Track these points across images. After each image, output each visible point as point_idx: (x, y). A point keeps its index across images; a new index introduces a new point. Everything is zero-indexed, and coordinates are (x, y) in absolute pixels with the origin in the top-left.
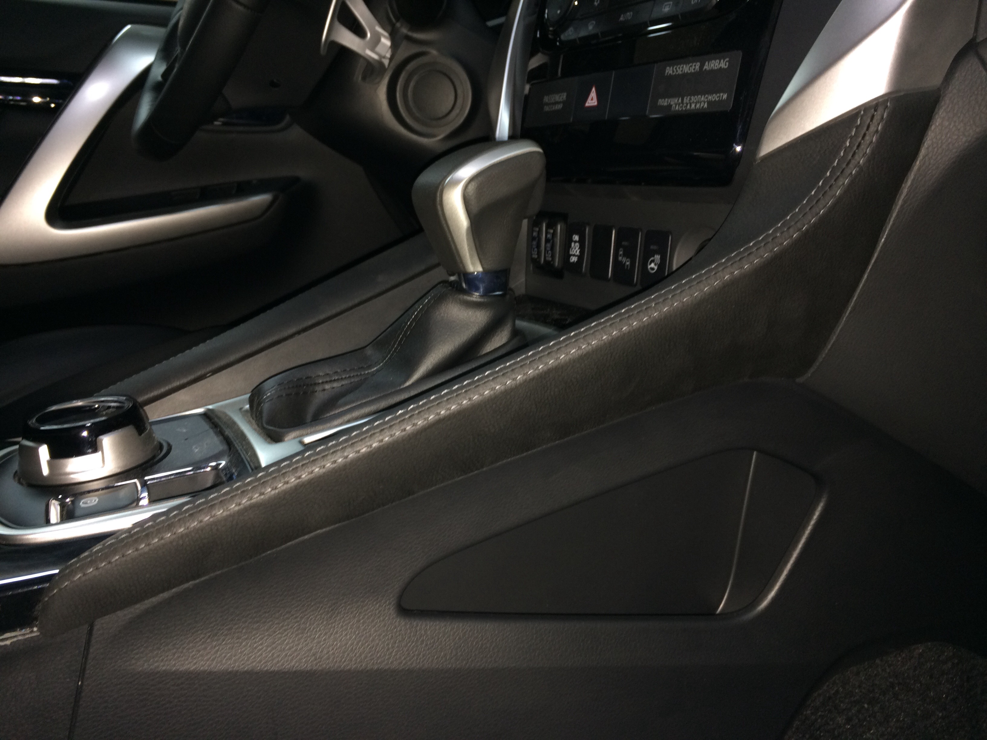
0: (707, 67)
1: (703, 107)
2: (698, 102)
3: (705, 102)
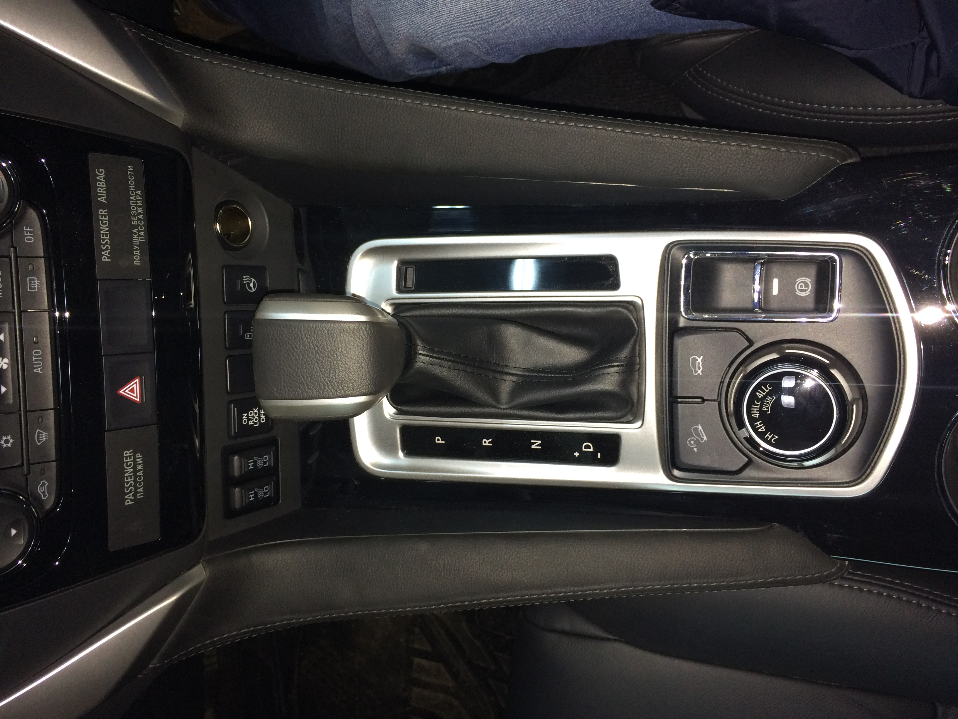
2: (136, 203)
3: (136, 194)
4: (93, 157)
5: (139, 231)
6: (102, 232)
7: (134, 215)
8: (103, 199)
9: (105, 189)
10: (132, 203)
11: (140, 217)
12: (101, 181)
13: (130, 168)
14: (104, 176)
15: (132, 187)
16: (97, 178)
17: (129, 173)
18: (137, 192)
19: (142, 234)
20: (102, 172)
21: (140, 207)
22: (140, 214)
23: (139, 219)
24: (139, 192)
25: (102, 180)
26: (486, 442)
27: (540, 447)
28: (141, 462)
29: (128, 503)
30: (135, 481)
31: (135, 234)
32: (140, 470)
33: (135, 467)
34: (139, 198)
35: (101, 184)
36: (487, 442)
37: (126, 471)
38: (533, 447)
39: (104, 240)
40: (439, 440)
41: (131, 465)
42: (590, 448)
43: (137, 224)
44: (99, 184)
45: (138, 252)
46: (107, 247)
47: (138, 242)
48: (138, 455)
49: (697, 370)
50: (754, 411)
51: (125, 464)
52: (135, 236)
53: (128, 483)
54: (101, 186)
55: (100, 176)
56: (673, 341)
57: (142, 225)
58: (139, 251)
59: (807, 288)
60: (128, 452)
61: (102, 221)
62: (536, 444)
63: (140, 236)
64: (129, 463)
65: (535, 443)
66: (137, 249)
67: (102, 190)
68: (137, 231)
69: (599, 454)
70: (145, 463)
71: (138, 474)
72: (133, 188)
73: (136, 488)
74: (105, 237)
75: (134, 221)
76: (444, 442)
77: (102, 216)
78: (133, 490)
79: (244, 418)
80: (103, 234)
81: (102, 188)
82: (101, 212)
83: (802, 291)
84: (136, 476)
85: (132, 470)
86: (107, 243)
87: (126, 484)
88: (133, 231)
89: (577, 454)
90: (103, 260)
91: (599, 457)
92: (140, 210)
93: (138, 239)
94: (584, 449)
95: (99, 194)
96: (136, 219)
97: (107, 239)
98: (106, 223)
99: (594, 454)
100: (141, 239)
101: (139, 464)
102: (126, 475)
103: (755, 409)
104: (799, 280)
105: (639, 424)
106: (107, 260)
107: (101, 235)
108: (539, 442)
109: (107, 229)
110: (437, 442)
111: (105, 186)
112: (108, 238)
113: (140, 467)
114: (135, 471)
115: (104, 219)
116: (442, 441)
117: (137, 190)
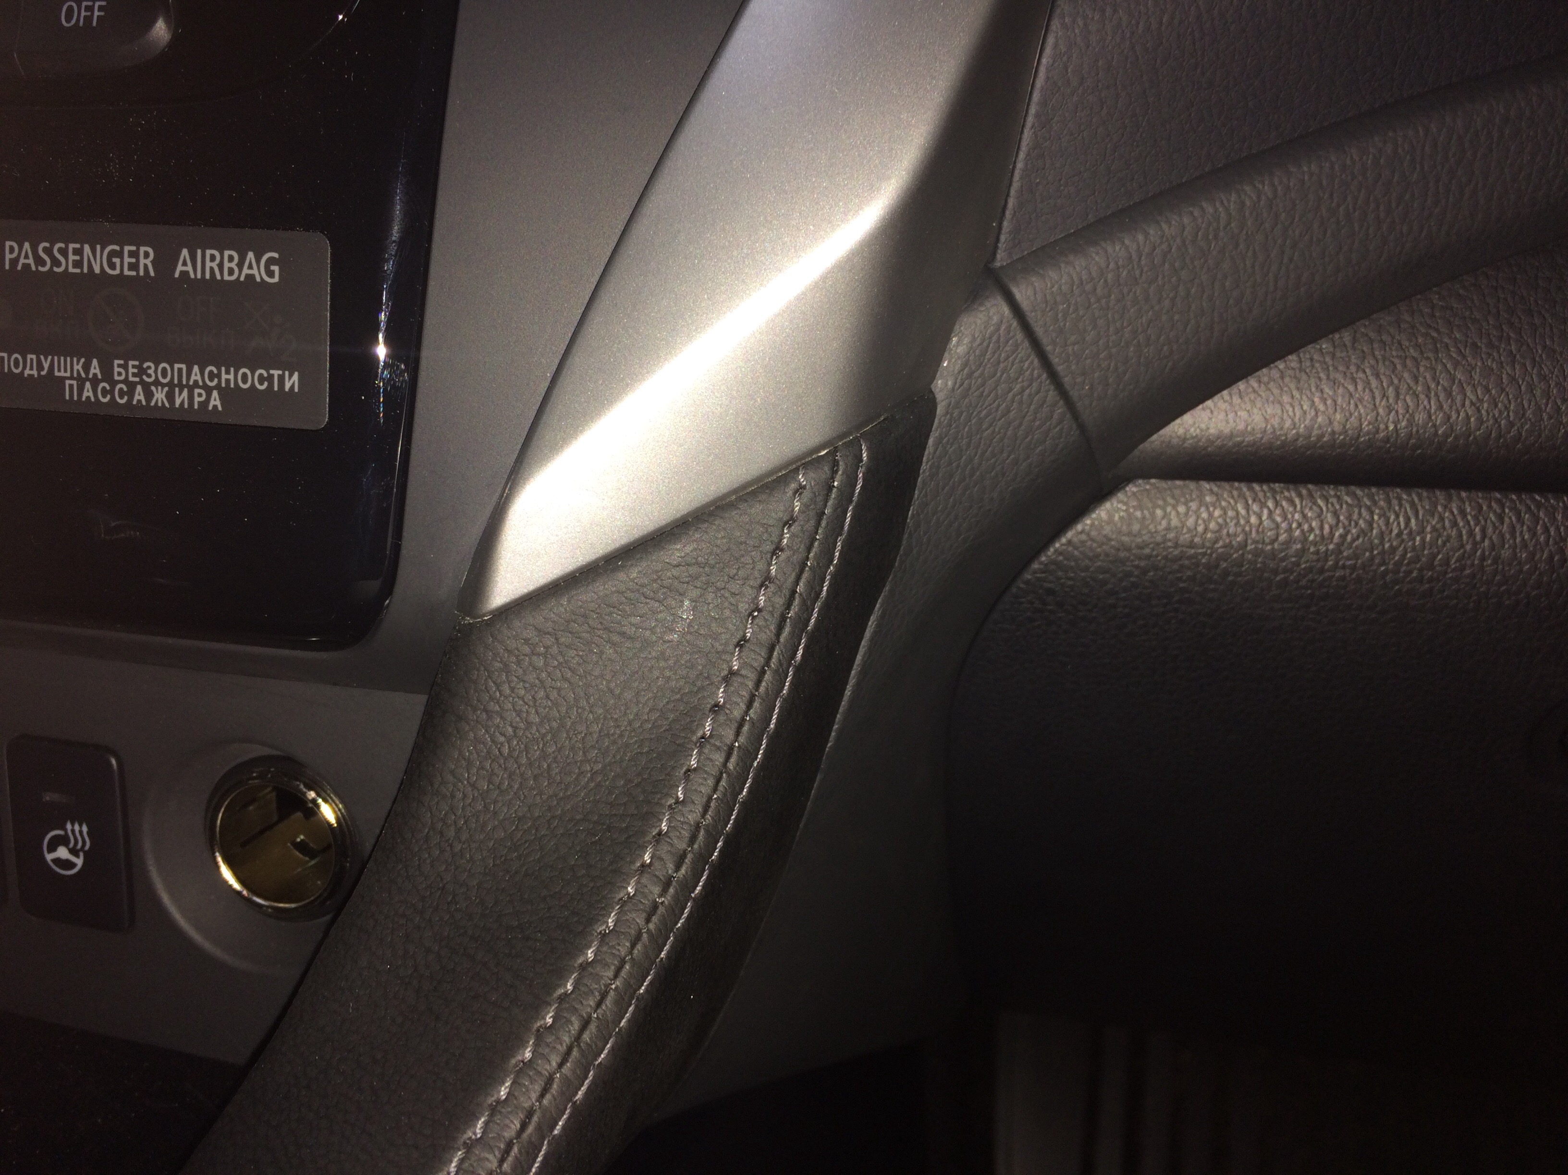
0: (189, 268)
1: (204, 404)
2: (181, 387)
3: (209, 390)
4: (317, 249)
5: (95, 382)
6: (87, 248)
7: (142, 371)
8: (184, 265)
9: (219, 276)
10: (179, 371)
11: (139, 395)
12: (240, 265)
14: (258, 279)
15: (231, 377)
16: (251, 255)
17: (276, 373)
18: (215, 394)
19: (88, 392)
20: (271, 274)
24: (215, 401)
31: (87, 367)
34: (197, 399)
35: (233, 265)
39: (65, 253)
43: (116, 378)
44: (231, 259)
45: (31, 369)
46: (43, 263)
54: (227, 265)
55: (258, 262)
58: (35, 372)
61: (120, 254)
63: (81, 382)
66: (40, 367)
67: (214, 265)
68: (95, 375)
72: (228, 381)
75: (125, 367)
77: (135, 255)
81: (221, 266)
82: (148, 255)
86: (56, 263)
88: (95, 362)
92: (160, 396)
95: (199, 252)
96: (131, 379)
97: (67, 265)
98: (112, 266)
100: (71, 386)
107: (80, 246)
109: (98, 270)
111: (227, 277)
112: (72, 270)
115: (127, 260)
117: (226, 393)
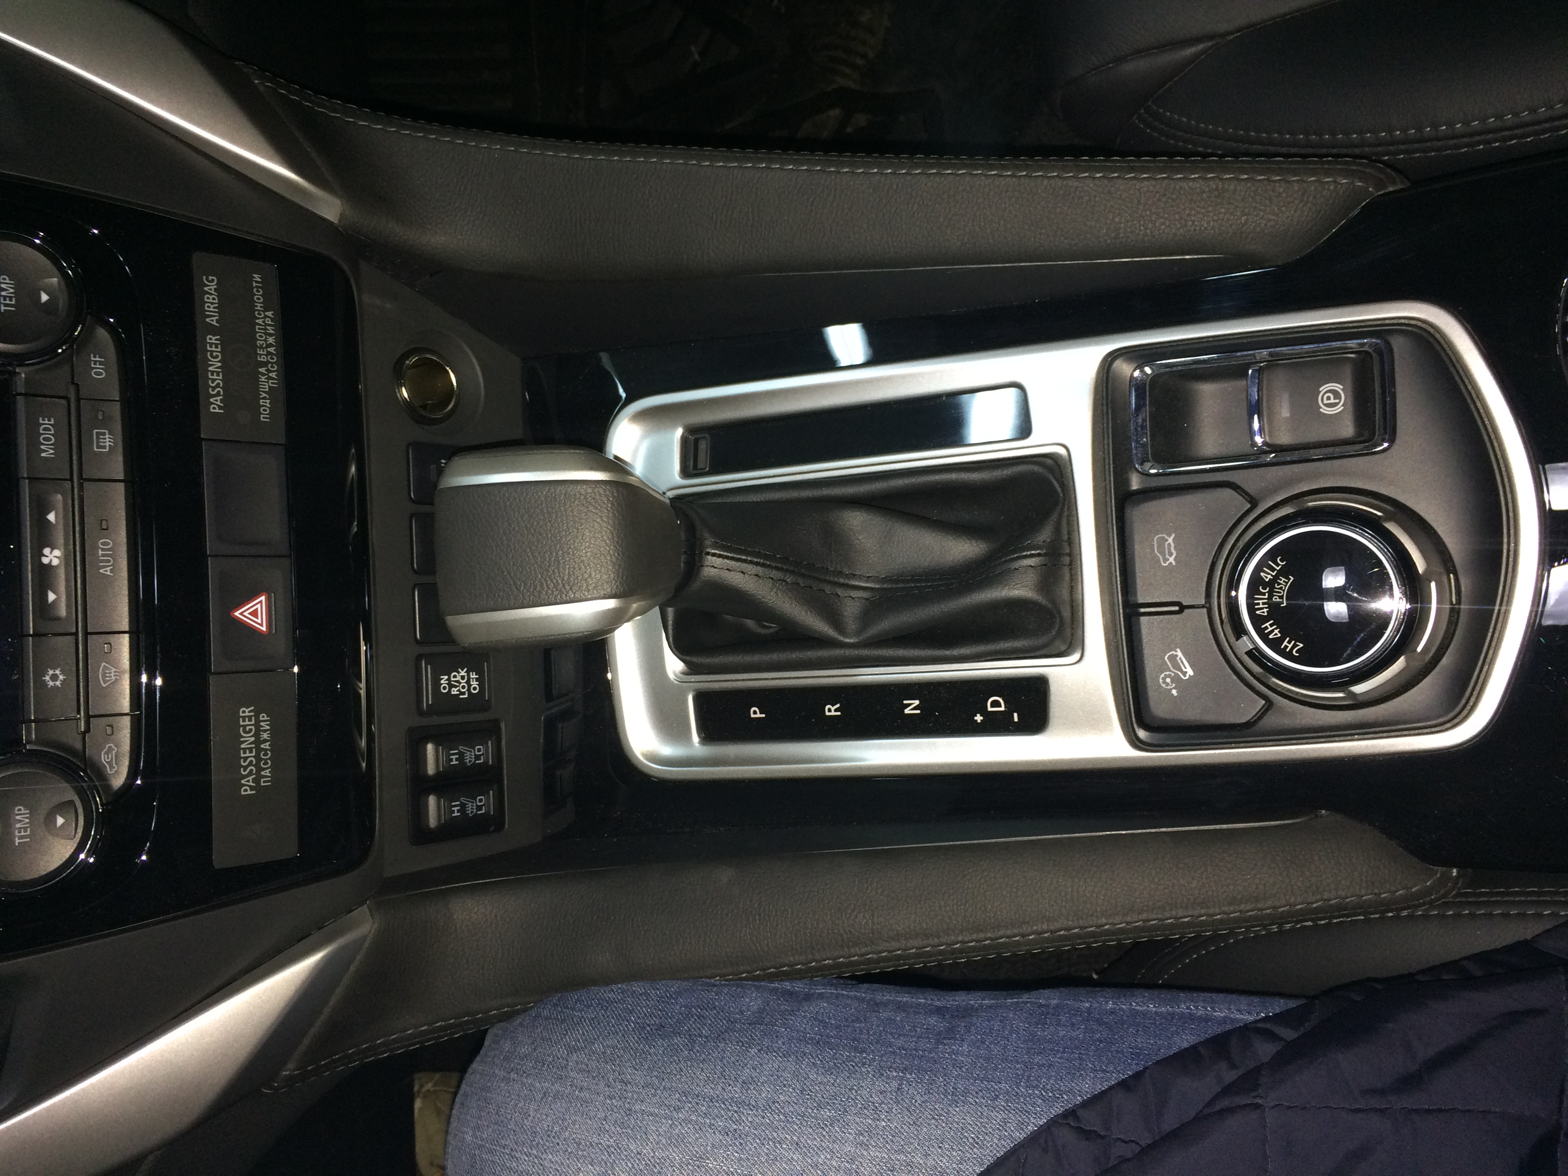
0: (214, 318)
1: (272, 319)
2: (266, 329)
4: (198, 258)
5: (268, 371)
6: (210, 369)
7: (261, 347)
8: (213, 321)
9: (217, 305)
10: (259, 329)
11: (271, 350)
12: (211, 294)
13: (257, 277)
14: (215, 287)
15: (259, 305)
16: (206, 289)
17: (254, 284)
18: (267, 313)
19: (273, 375)
20: (212, 281)
21: (271, 335)
22: (271, 345)
23: (269, 353)
24: (269, 314)
25: (213, 292)
26: (831, 710)
27: (918, 712)
28: (268, 727)
29: (246, 791)
30: (257, 757)
31: (264, 375)
32: (265, 741)
33: (257, 735)
34: (270, 323)
35: (211, 297)
36: (833, 709)
37: (242, 739)
38: (907, 711)
39: (213, 381)
40: (756, 713)
41: (251, 730)
42: (1000, 706)
43: (265, 360)
44: (208, 298)
45: (266, 403)
46: (219, 392)
47: (267, 387)
48: (263, 717)
49: (1167, 556)
50: (1258, 604)
51: (241, 728)
52: (263, 379)
53: (245, 759)
54: (211, 301)
55: (209, 286)
56: (1123, 513)
57: (274, 363)
58: (268, 401)
59: (1337, 401)
60: (247, 710)
61: (212, 352)
62: (912, 706)
63: (270, 378)
64: (248, 728)
65: (910, 705)
66: (264, 398)
67: (212, 306)
68: (266, 370)
69: (1015, 715)
70: (273, 731)
71: (262, 746)
72: (261, 307)
73: (259, 769)
74: (215, 377)
75: (261, 355)
76: (763, 716)
77: (211, 345)
78: (254, 772)
79: (442, 682)
80: (212, 372)
81: (212, 303)
82: (211, 339)
83: (1327, 405)
84: (259, 750)
85: (253, 739)
86: (218, 385)
87: (242, 760)
88: (260, 370)
89: (979, 718)
90: (212, 410)
91: (1016, 719)
92: (271, 340)
93: (268, 382)
94: (990, 709)
95: (207, 313)
96: (265, 353)
97: (218, 379)
98: (217, 357)
99: (1008, 714)
100: (272, 383)
101: (265, 731)
102: (243, 746)
103: (1261, 602)
104: (1323, 389)
105: (1076, 656)
106: (217, 411)
107: (210, 373)
108: (917, 702)
109: (220, 364)
110: (753, 716)
111: (216, 301)
112: (221, 378)
113: (265, 736)
114: (258, 742)
115: (214, 349)
116: (760, 713)
117: (266, 309)
